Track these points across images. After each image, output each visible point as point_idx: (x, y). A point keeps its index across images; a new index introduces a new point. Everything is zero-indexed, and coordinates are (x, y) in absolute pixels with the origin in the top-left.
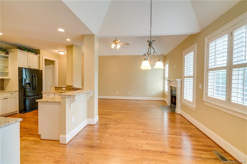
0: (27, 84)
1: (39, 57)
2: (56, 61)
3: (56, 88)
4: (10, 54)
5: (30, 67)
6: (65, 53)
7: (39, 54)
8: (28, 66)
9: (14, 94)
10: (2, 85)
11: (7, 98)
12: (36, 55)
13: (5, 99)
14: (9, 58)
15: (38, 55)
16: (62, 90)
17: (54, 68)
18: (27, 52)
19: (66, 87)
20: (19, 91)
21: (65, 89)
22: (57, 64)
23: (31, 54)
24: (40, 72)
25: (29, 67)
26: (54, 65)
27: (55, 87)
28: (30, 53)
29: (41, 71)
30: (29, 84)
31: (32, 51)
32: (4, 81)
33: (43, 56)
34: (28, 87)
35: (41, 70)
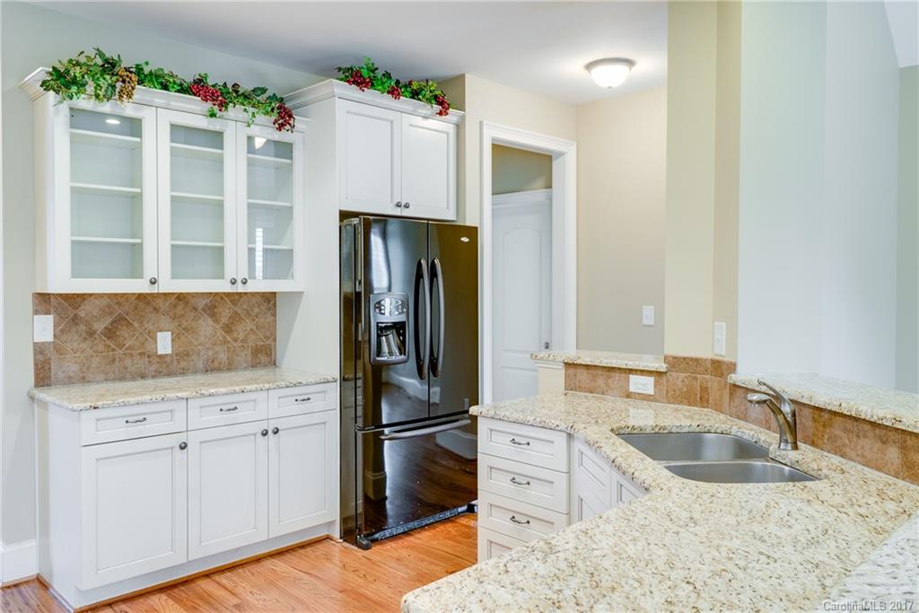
0: (387, 328)
1: (459, 127)
2: (562, 154)
3: (572, 371)
4: (299, 122)
5: (407, 206)
6: (634, 69)
7: (461, 107)
8: (396, 201)
9: (316, 404)
10: (268, 334)
11: (276, 431)
12: (440, 113)
13: (265, 433)
14: (297, 153)
15: (455, 119)
16: (629, 395)
17: (547, 211)
18: (388, 100)
19: (663, 367)
20: (344, 379)
21: (651, 391)
22: (567, 174)
23: (410, 108)
24: (465, 239)
25: (398, 205)
26: (549, 186)
27: (567, 365)
28: (405, 102)
29: (473, 232)
30: (399, 328)
31: (415, 86)
32: (275, 305)
33: (481, 123)
34: (391, 353)
35: (468, 224)
